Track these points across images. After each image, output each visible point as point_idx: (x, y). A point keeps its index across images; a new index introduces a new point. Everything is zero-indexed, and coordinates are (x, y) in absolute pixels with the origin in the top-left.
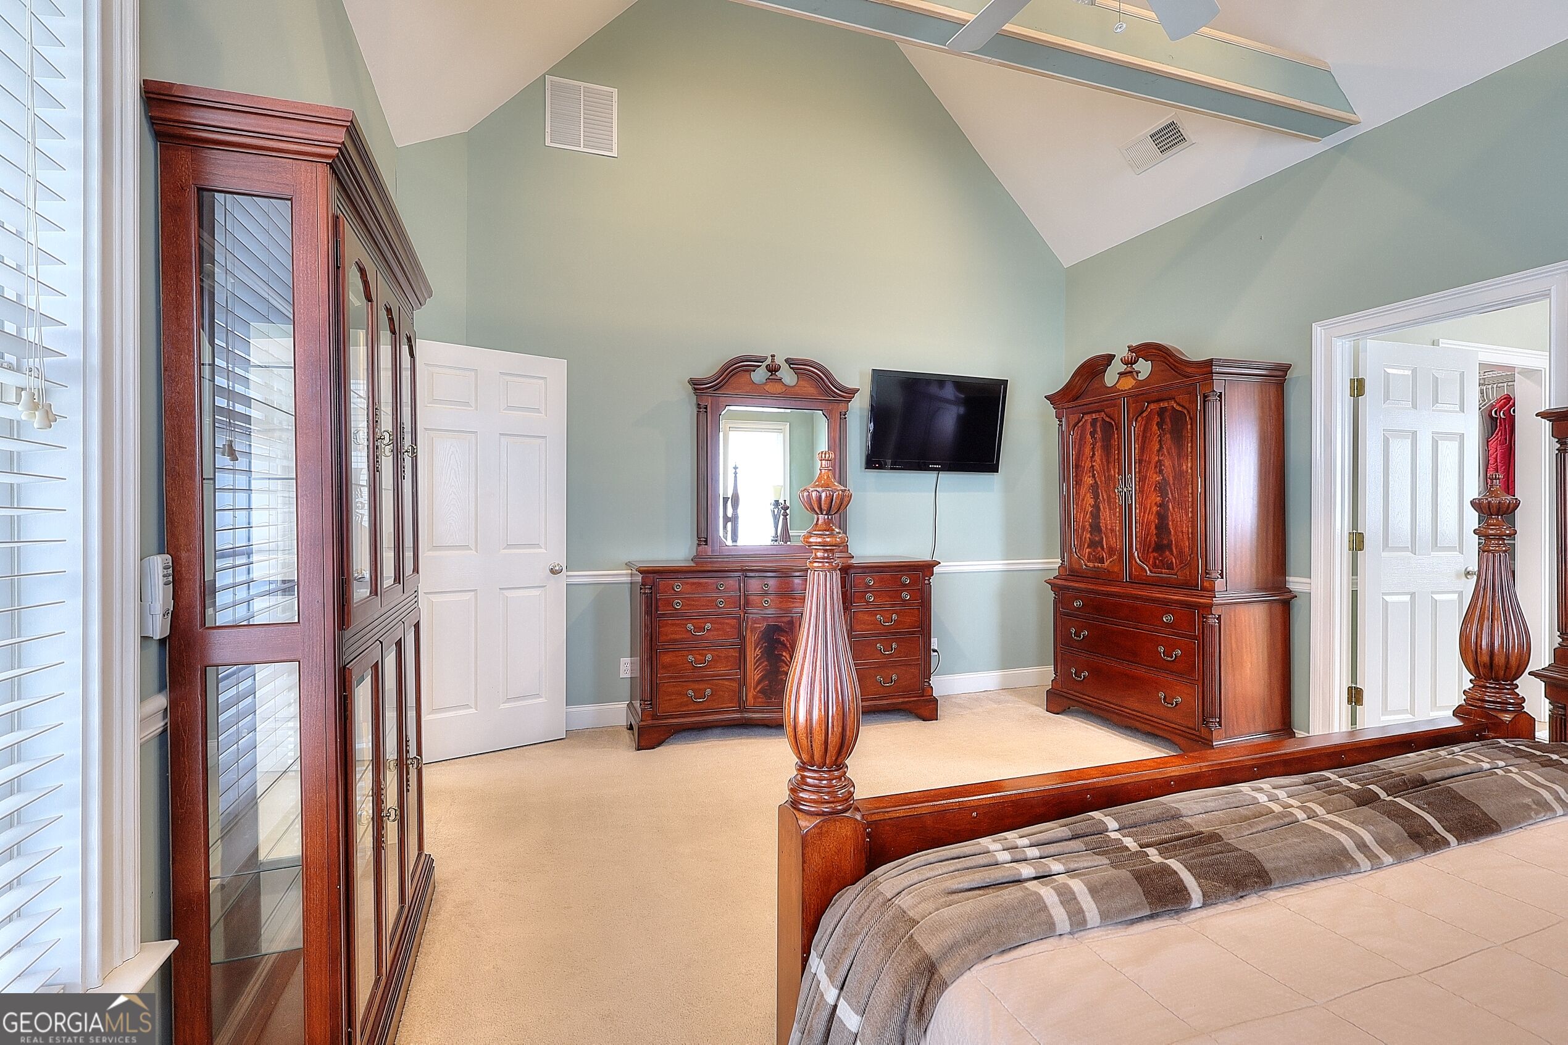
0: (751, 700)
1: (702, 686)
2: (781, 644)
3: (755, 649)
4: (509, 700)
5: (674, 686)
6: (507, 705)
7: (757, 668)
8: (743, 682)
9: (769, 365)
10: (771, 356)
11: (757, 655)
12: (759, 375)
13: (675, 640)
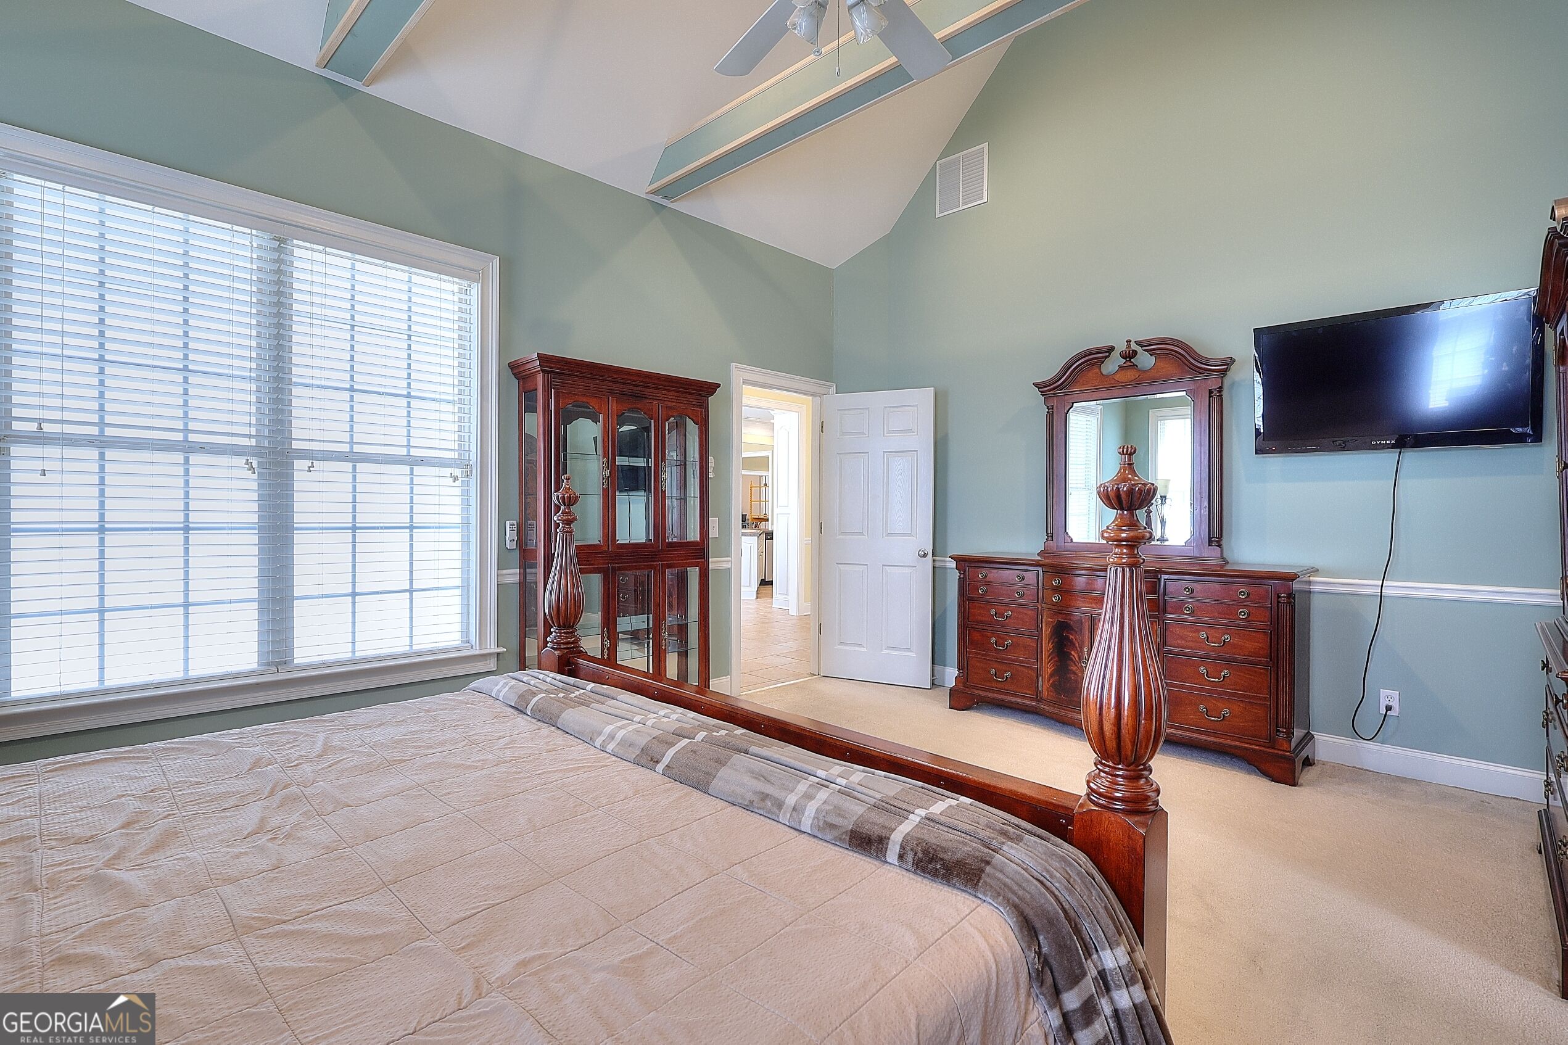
0: (1045, 693)
1: (1004, 667)
2: (1070, 643)
3: (1048, 643)
4: (888, 648)
5: (980, 662)
6: (887, 652)
7: (1050, 661)
8: (1038, 673)
9: (1122, 351)
10: (1127, 342)
11: (1050, 649)
12: (1112, 365)
13: (982, 622)
